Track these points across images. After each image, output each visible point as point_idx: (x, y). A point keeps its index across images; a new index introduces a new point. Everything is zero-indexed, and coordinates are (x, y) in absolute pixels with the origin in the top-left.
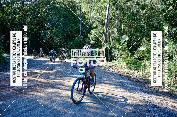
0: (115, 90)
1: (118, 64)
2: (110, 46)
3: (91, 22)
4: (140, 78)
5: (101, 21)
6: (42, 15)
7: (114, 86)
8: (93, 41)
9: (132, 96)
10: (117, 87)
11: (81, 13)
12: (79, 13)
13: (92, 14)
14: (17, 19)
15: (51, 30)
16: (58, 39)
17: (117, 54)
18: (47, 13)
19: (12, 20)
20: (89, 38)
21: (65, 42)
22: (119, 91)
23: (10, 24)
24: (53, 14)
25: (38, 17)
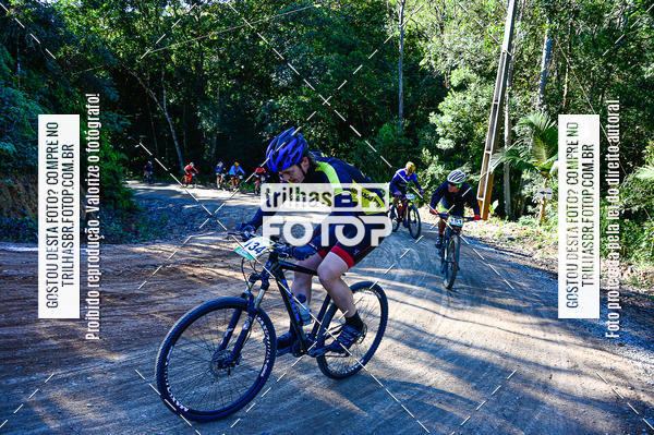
0: (540, 334)
1: (545, 233)
2: (514, 161)
3: (441, 67)
4: (637, 294)
5: (480, 63)
6: (261, 43)
7: (535, 320)
8: (449, 141)
9: (607, 365)
10: (547, 324)
11: (402, 32)
12: (398, 33)
13: (446, 36)
14: (173, 57)
15: (294, 97)
16: (316, 130)
17: (543, 193)
18: (280, 32)
19: (158, 60)
20: (435, 126)
21: (341, 141)
22: (556, 342)
23: (152, 74)
24: (298, 36)
25: (245, 48)
